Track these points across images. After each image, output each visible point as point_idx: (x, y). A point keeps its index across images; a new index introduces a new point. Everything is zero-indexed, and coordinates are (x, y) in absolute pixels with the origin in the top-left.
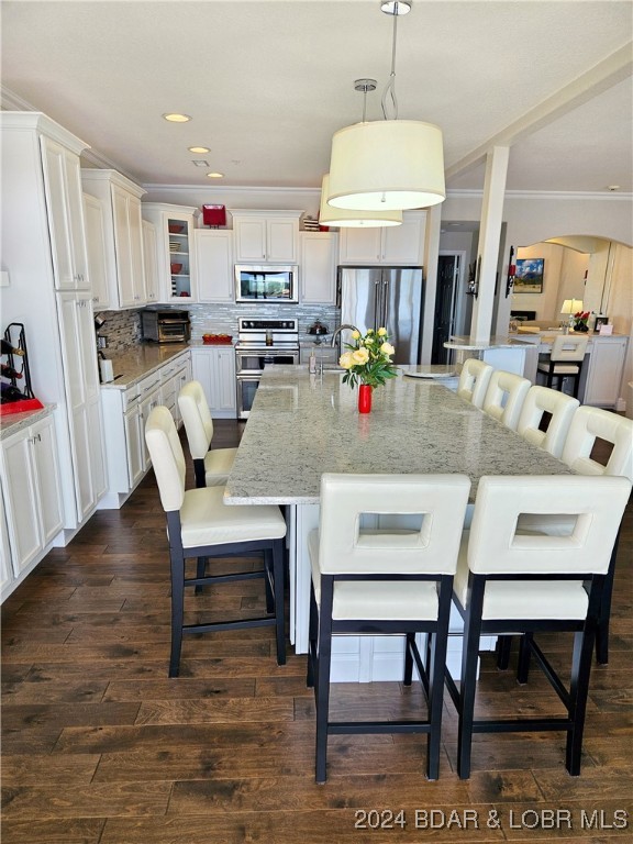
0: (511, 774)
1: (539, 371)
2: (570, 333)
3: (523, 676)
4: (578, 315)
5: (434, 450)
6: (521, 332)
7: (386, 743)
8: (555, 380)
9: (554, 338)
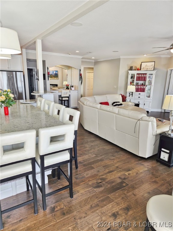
0: (57, 204)
1: (59, 99)
2: (65, 90)
3: (59, 178)
4: (66, 85)
5: (28, 124)
6: (54, 90)
7: (23, 209)
8: (63, 102)
9: (62, 91)
